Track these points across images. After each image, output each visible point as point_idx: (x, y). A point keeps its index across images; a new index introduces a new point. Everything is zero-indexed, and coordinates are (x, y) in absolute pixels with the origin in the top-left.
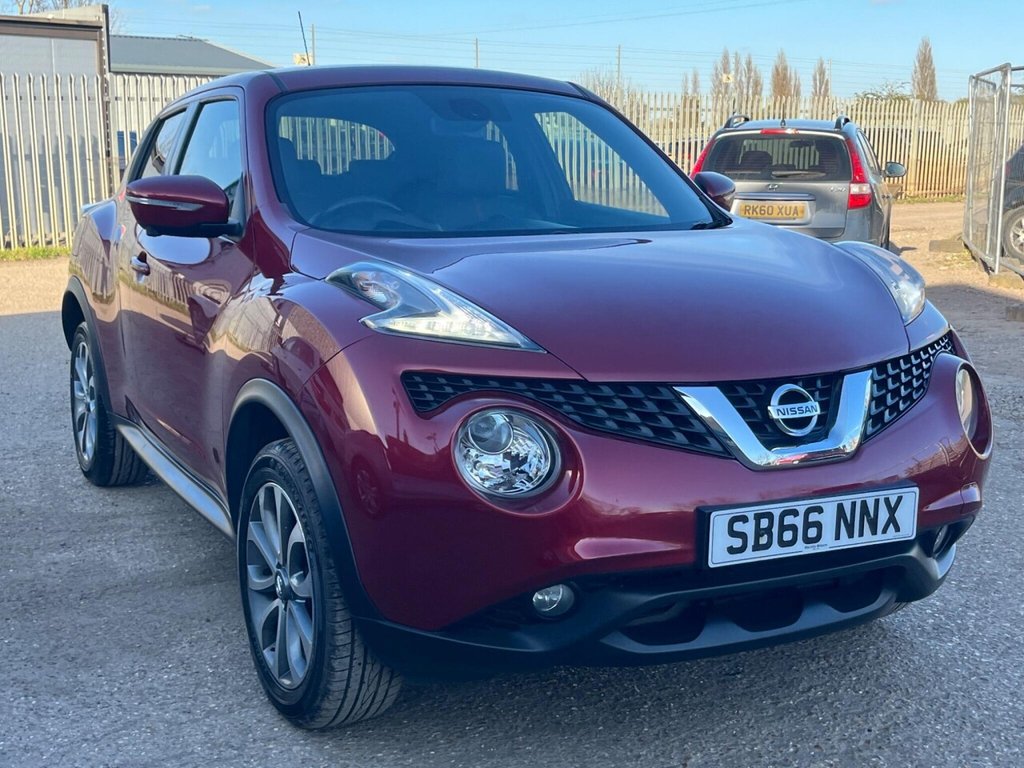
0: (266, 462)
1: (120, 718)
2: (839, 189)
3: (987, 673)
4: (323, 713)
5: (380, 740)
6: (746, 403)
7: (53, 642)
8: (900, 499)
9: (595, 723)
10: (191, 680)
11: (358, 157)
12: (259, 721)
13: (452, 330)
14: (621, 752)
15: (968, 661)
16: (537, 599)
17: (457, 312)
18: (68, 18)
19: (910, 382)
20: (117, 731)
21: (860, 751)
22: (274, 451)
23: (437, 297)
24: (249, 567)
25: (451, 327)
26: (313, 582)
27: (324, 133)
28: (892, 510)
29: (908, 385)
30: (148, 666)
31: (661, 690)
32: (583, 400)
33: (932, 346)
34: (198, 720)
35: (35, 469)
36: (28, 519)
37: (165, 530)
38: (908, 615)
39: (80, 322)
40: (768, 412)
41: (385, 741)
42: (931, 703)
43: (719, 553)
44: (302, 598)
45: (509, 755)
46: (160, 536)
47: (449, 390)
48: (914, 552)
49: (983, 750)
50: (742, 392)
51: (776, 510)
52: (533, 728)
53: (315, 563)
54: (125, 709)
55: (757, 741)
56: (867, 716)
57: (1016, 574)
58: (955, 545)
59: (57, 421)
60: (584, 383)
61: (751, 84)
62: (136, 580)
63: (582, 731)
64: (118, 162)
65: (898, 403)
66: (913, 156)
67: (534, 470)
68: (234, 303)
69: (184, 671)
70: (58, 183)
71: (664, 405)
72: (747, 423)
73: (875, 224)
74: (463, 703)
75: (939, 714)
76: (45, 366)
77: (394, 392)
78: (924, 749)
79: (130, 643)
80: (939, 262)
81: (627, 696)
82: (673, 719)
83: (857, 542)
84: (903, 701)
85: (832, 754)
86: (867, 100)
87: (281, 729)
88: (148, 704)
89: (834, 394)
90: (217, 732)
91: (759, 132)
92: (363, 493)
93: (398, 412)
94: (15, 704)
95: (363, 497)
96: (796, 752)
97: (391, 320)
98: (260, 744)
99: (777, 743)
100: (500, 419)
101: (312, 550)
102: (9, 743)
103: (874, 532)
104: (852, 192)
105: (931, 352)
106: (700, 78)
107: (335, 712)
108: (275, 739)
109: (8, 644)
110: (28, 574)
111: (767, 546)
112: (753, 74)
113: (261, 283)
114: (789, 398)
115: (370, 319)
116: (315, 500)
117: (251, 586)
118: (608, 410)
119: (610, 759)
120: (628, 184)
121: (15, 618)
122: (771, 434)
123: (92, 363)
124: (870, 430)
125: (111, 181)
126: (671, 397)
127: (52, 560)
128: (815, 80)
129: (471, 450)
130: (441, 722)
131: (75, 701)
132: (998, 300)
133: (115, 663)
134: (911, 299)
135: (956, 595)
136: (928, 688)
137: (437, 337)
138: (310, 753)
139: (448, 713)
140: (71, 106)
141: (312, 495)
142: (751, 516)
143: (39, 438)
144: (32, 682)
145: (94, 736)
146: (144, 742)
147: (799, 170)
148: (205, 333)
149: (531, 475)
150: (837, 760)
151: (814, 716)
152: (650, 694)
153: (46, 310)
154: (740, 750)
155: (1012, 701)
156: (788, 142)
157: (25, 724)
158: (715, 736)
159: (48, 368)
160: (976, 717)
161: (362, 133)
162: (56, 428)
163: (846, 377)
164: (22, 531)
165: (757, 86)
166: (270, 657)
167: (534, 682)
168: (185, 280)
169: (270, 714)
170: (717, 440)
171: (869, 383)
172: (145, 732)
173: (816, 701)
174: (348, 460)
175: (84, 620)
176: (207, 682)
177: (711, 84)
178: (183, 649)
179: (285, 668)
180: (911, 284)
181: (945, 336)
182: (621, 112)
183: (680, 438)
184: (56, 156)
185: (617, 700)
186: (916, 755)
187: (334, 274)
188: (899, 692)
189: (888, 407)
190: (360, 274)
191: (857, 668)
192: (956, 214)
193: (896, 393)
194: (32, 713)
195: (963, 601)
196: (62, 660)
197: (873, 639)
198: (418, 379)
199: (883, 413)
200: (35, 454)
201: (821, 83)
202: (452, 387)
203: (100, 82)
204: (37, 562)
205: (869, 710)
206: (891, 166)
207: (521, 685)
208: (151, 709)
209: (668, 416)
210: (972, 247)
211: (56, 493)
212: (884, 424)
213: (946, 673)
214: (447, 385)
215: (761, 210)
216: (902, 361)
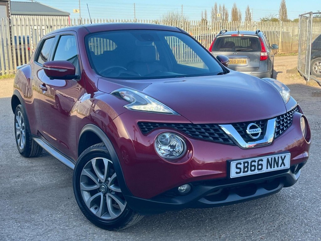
1: (47, 228)
2: (257, 54)
3: (308, 209)
6: (240, 129)
7: (21, 206)
8: (285, 156)
9: (192, 226)
10: (66, 217)
12: (90, 228)
14: (200, 234)
15: (303, 205)
16: (179, 189)
17: (153, 103)
20: (47, 232)
21: (272, 232)
23: (147, 99)
24: (81, 183)
28: (283, 160)
29: (286, 122)
30: (52, 213)
31: (211, 216)
32: (192, 129)
33: (293, 110)
34: (71, 229)
35: (3, 152)
36: (4, 168)
37: (50, 171)
38: (284, 192)
39: (18, 105)
40: (246, 131)
41: (129, 233)
42: (292, 218)
43: (233, 174)
44: (114, 192)
45: (167, 236)
46: (48, 173)
47: (152, 127)
48: (289, 172)
49: (308, 231)
50: (238, 126)
51: (249, 161)
52: (173, 228)
54: (48, 226)
55: (241, 230)
56: (273, 222)
57: (317, 179)
58: (300, 170)
59: (6, 136)
60: (192, 124)
61: (225, 15)
62: (43, 186)
63: (188, 229)
64: (15, 47)
65: (283, 128)
66: (280, 40)
69: (64, 214)
71: (216, 130)
72: (240, 135)
73: (269, 66)
74: (151, 221)
75: (295, 221)
78: (290, 231)
79: (45, 206)
80: (290, 77)
81: (201, 218)
82: (215, 224)
83: (273, 169)
84: (284, 218)
85: (263, 233)
86: (264, 21)
88: (55, 224)
89: (265, 126)
90: (77, 232)
91: (231, 36)
94: (14, 225)
95: (124, 158)
96: (253, 233)
97: (133, 106)
98: (91, 235)
99: (247, 231)
100: (168, 136)
102: (14, 236)
103: (278, 167)
104: (261, 55)
105: (293, 112)
106: (207, 13)
108: (96, 233)
109: (7, 207)
110: (9, 186)
111: (247, 171)
112: (225, 11)
114: (252, 127)
115: (126, 106)
117: (82, 189)
118: (200, 132)
119: (197, 236)
121: (8, 199)
122: (247, 138)
123: (23, 118)
124: (276, 136)
125: (12, 53)
126: (218, 128)
127: (15, 181)
128: (246, 13)
129: (159, 145)
130: (145, 227)
131: (32, 224)
132: (309, 90)
133: (42, 212)
134: (286, 96)
135: (298, 186)
136: (291, 214)
137: (147, 111)
138: (107, 237)
139: (147, 224)
142: (242, 163)
144: (17, 218)
145: (40, 234)
146: (56, 235)
147: (244, 48)
150: (265, 235)
151: (257, 222)
152: (208, 218)
154: (236, 233)
155: (316, 217)
157: (18, 231)
158: (228, 229)
160: (306, 222)
163: (268, 121)
164: (3, 172)
167: (172, 215)
170: (232, 141)
171: (275, 122)
172: (56, 232)
173: (258, 218)
175: (29, 199)
176: (72, 217)
177: (211, 15)
178: (62, 207)
181: (296, 107)
183: (221, 140)
185: (198, 219)
186: (288, 233)
187: (113, 92)
188: (282, 215)
189: (281, 129)
190: (122, 92)
191: (270, 208)
192: (295, 60)
193: (283, 125)
194: (19, 228)
195: (301, 188)
196: (25, 212)
197: (274, 200)
198: (142, 124)
199: (279, 131)
200: (2, 147)
201: (248, 14)
202: (153, 126)
203: (8, 20)
204: (11, 182)
205: (274, 221)
206: (273, 45)
207: (168, 216)
208: (56, 225)
209: (217, 134)
210: (301, 72)
211: (12, 159)
212: (280, 134)
213: (296, 209)
214: (151, 126)
215: (232, 61)
216: (284, 115)
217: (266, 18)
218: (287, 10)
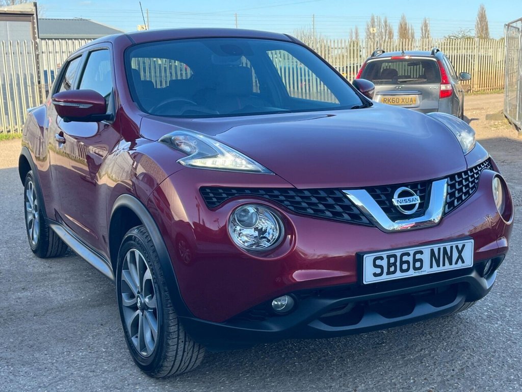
0: (130, 238)
1: (58, 375)
2: (435, 88)
3: (516, 339)
4: (164, 368)
5: (195, 382)
6: (381, 198)
7: (20, 338)
8: (464, 246)
9: (307, 370)
10: (94, 355)
11: (174, 78)
12: (131, 375)
13: (225, 165)
14: (321, 385)
15: (505, 333)
16: (274, 304)
17: (227, 155)
18: (15, 10)
19: (468, 185)
20: (56, 382)
21: (448, 381)
22: (134, 232)
23: (217, 147)
24: (123, 294)
25: (225, 163)
26: (157, 299)
27: (155, 68)
28: (460, 252)
29: (467, 186)
30: (71, 349)
31: (342, 353)
32: (295, 199)
33: (479, 165)
34: (98, 375)
35: (6, 250)
36: (4, 276)
37: (77, 279)
38: (473, 311)
39: (29, 171)
40: (392, 202)
41: (197, 383)
42: (486, 355)
43: (369, 277)
44: (151, 309)
45: (262, 388)
46: (74, 283)
47: (224, 195)
48: (473, 275)
50: (378, 192)
51: (398, 253)
52: (275, 374)
53: (157, 289)
54: (60, 371)
55: (393, 377)
56: (452, 363)
58: (496, 271)
59: (17, 225)
60: (295, 190)
61: (387, 33)
62: (63, 305)
63: (301, 375)
64: (44, 87)
65: (461, 195)
66: (476, 69)
67: (271, 236)
68: (110, 157)
69: (90, 351)
70: (13, 99)
71: (337, 200)
72: (382, 208)
73: (455, 105)
74: (238, 362)
75: (490, 361)
76: (9, 196)
77: (196, 198)
78: (482, 379)
79: (61, 338)
80: (491, 126)
81: (325, 357)
82: (349, 367)
83: (442, 269)
84: (471, 355)
85: (434, 383)
86: (451, 39)
87: (142, 378)
88: (72, 368)
89: (427, 192)
90: (108, 381)
91: (390, 58)
92: (182, 252)
93: (199, 210)
94: (2, 370)
95: (182, 255)
96: (414, 382)
97: (193, 161)
98: (131, 386)
99: (404, 378)
100: (251, 210)
101: (156, 283)
103: (451, 264)
104: (442, 89)
105: (479, 169)
106: (359, 31)
107: (170, 368)
108: (139, 384)
110: (6, 304)
111: (394, 272)
112: (388, 28)
113: (125, 145)
114: (404, 194)
115: (182, 160)
116: (157, 256)
117: (124, 304)
118: (308, 204)
119: (316, 388)
120: (320, 89)
122: (394, 214)
123: (36, 192)
124: (447, 210)
125: (41, 97)
126: (341, 195)
127: (18, 297)
128: (422, 30)
129: (237, 227)
130: (226, 372)
131: (34, 368)
133: (53, 348)
134: (468, 142)
136: (485, 348)
137: (218, 168)
139: (230, 368)
140: (19, 58)
141: (155, 254)
142: (385, 257)
143: (8, 234)
144: (10, 359)
145: (44, 385)
146: (71, 387)
147: (414, 78)
148: (95, 174)
149: (269, 238)
150: (436, 386)
151: (424, 364)
152: (337, 355)
153: (8, 167)
154: (384, 382)
156: (407, 63)
157: (8, 380)
158: (371, 375)
159: (11, 197)
160: (510, 362)
161: (176, 67)
162: (17, 229)
163: (433, 183)
164: (1, 282)
165: (390, 34)
166: (136, 341)
167: (275, 351)
168: (84, 145)
169: (136, 371)
170: (366, 217)
171: (446, 185)
172: (71, 382)
173: (425, 356)
174: (174, 235)
175: (36, 327)
176: (102, 356)
177: (365, 34)
178: (89, 339)
179: (143, 346)
180: (468, 134)
181: (486, 160)
182: (316, 51)
183: (346, 217)
184: (11, 85)
185: (319, 358)
186: (478, 382)
187: (162, 138)
188: (469, 350)
189: (456, 198)
190: (176, 137)
191: (447, 339)
192: (500, 100)
193: (460, 190)
194: (11, 374)
195: (503, 303)
196: (26, 347)
197: (455, 324)
198: (208, 191)
199: (453, 201)
200: (6, 242)
201: (426, 31)
202: (226, 194)
203: (33, 44)
204: (10, 298)
205: (453, 360)
206: (462, 74)
207: (268, 353)
208: (74, 370)
209: (340, 206)
210: (509, 117)
211: (18, 262)
212: (455, 207)
213: (494, 340)
214: (223, 193)
215: (392, 100)
216: (463, 174)
217: (453, 36)
218: (488, 23)
